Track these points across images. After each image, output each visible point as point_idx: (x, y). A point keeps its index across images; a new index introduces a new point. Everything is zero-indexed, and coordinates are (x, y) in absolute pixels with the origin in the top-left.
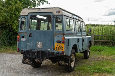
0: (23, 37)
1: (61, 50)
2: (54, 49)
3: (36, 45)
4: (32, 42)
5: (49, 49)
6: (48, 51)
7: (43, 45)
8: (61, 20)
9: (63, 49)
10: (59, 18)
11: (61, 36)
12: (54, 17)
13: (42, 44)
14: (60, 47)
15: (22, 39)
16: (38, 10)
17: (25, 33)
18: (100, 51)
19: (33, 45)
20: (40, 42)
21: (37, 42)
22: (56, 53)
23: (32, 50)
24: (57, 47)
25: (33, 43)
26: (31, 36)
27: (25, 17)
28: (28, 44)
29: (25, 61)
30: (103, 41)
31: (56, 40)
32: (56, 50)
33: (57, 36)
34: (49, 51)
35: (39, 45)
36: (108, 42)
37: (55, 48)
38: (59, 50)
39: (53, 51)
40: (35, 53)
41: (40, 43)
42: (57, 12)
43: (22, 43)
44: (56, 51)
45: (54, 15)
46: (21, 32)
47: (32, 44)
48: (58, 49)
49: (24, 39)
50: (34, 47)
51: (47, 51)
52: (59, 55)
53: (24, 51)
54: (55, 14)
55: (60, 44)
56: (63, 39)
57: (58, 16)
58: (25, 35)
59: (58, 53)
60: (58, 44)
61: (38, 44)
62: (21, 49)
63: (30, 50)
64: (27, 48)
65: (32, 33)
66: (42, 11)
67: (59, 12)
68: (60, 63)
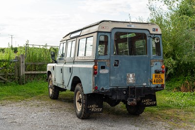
0: (103, 68)
1: (161, 83)
3: (126, 79)
4: (118, 75)
5: (144, 82)
6: (143, 85)
7: (137, 78)
8: (158, 41)
9: (163, 81)
10: (156, 38)
11: (160, 63)
12: (150, 36)
13: (135, 77)
14: (159, 79)
15: (102, 71)
16: (128, 24)
17: (107, 60)
19: (121, 79)
20: (131, 73)
21: (128, 74)
22: (154, 88)
23: (120, 87)
24: (156, 79)
25: (121, 76)
26: (118, 66)
27: (106, 34)
28: (112, 78)
29: (90, 108)
31: (153, 69)
32: (153, 83)
33: (155, 63)
35: (131, 79)
37: (153, 81)
38: (158, 83)
39: (150, 86)
41: (131, 75)
42: (154, 30)
43: (101, 77)
44: (153, 85)
45: (151, 34)
46: (99, 60)
47: (119, 78)
48: (157, 81)
49: (106, 71)
50: (123, 82)
51: (142, 87)
52: (157, 90)
53: (106, 90)
54: (152, 32)
55: (159, 74)
56: (162, 67)
57: (156, 36)
58: (107, 64)
59: (157, 87)
60: (157, 74)
61: (129, 77)
62: (101, 88)
63: (115, 88)
64: (111, 85)
65: (118, 61)
66: (133, 26)
67: (157, 30)
68: (145, 102)
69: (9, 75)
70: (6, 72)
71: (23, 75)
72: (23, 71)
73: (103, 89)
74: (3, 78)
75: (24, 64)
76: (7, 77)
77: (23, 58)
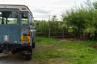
1: (27, 42)
2: (21, 41)
3: (3, 38)
5: (16, 41)
7: (10, 38)
8: (26, 16)
9: (29, 41)
10: (25, 14)
11: (27, 29)
12: (20, 13)
13: (9, 37)
14: (27, 39)
16: (5, 6)
18: (39, 42)
20: (6, 35)
21: (4, 36)
24: (24, 39)
30: (40, 33)
32: (22, 41)
33: (24, 29)
34: (15, 43)
35: (6, 38)
36: (43, 34)
38: (26, 42)
39: (20, 43)
40: (1, 45)
41: (6, 36)
42: (23, 9)
44: (22, 43)
45: (20, 12)
48: (25, 40)
50: (1, 40)
51: (14, 43)
52: (25, 46)
54: (21, 10)
55: (26, 36)
56: (29, 32)
57: (24, 13)
59: (25, 44)
60: (25, 36)
66: (8, 7)
67: (25, 9)
68: (24, 53)
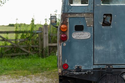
0: (79, 28)
4: (111, 43)
15: (77, 35)
17: (89, 13)
19: (118, 50)
23: (114, 67)
26: (109, 25)
28: (98, 48)
46: (71, 13)
47: (112, 49)
49: (85, 35)
53: (85, 71)
58: (88, 22)
62: (75, 67)
63: (105, 67)
64: (96, 62)
65: (111, 15)
69: (32, 48)
70: (29, 44)
71: (46, 47)
72: (46, 43)
73: (79, 69)
74: (26, 51)
75: (47, 35)
76: (30, 50)
77: (46, 29)
